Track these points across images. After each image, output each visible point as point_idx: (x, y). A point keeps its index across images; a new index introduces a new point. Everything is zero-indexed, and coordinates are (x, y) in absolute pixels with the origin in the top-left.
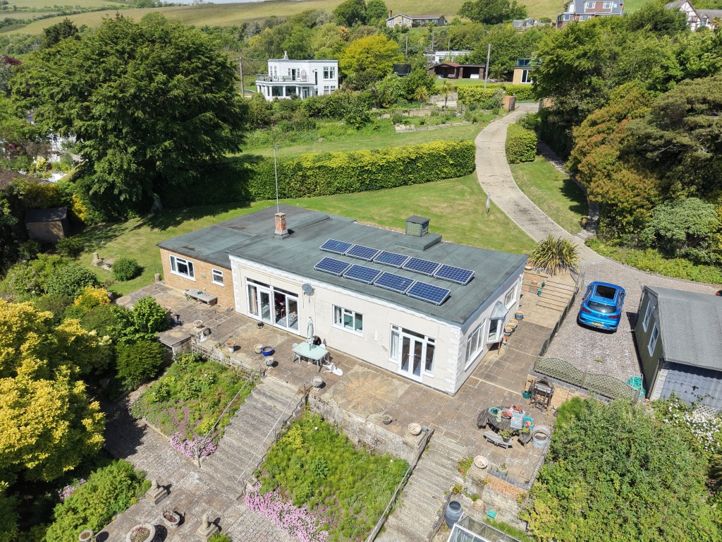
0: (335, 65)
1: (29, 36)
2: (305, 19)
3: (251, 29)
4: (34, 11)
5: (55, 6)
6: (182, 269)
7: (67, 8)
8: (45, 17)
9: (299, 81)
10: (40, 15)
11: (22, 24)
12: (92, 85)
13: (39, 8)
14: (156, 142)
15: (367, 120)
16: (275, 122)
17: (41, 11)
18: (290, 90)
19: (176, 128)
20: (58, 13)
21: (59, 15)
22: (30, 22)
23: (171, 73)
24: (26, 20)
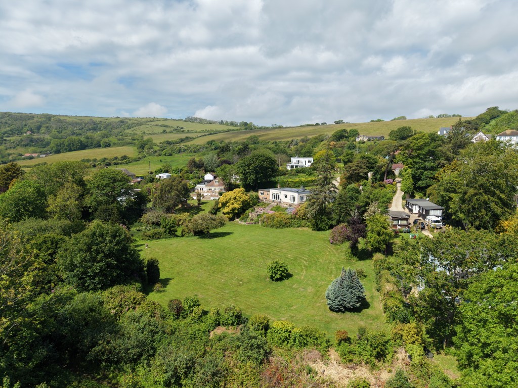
0: (312, 159)
1: (198, 145)
2: (319, 138)
3: (294, 143)
4: (196, 132)
5: (206, 130)
6: (262, 194)
7: (212, 131)
8: (202, 136)
9: (300, 164)
10: (200, 134)
11: (192, 139)
12: (250, 164)
13: (198, 130)
14: (259, 174)
15: (312, 174)
16: (287, 174)
17: (200, 132)
18: (296, 167)
19: (263, 172)
20: (207, 133)
21: (208, 135)
22: (196, 138)
23: (264, 162)
24: (194, 137)
